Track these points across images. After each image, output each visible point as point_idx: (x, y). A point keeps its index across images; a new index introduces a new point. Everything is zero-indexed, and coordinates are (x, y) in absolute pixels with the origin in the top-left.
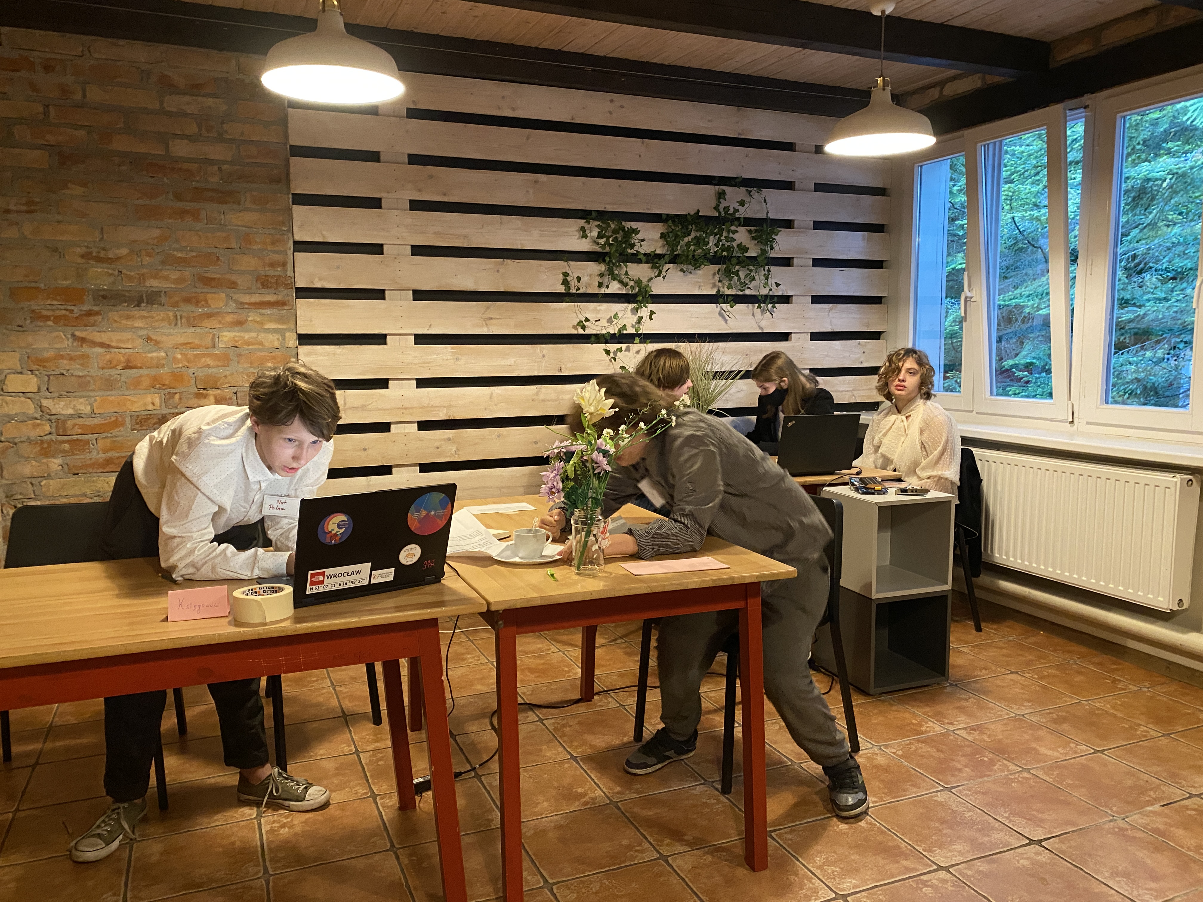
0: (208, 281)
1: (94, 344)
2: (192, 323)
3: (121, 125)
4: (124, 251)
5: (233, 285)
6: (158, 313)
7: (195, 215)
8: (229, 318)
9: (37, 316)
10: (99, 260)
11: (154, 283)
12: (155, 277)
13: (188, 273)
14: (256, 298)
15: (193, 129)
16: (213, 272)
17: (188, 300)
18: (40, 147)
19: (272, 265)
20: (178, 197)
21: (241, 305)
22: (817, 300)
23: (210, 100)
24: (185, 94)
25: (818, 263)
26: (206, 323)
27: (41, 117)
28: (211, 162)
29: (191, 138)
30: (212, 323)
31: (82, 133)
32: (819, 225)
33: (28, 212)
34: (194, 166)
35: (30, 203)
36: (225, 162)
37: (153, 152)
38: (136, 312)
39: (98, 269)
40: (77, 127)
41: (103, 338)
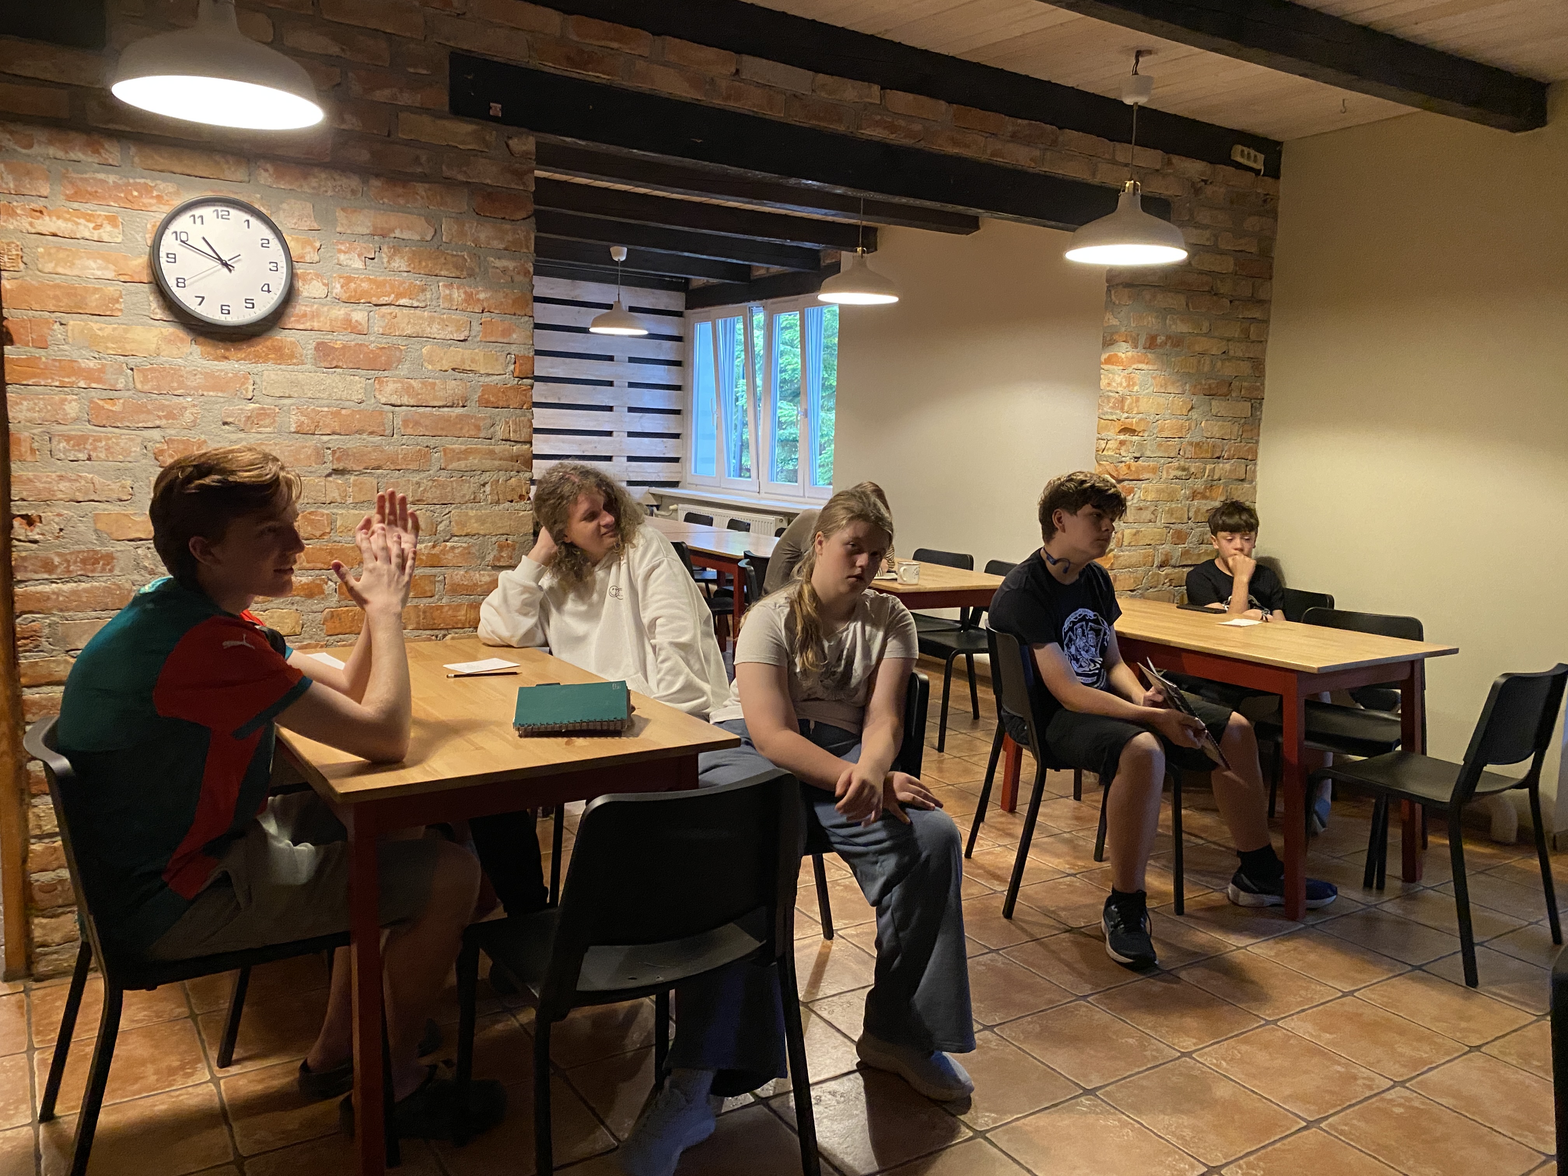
22: (631, 410)
25: (631, 385)
32: (632, 360)
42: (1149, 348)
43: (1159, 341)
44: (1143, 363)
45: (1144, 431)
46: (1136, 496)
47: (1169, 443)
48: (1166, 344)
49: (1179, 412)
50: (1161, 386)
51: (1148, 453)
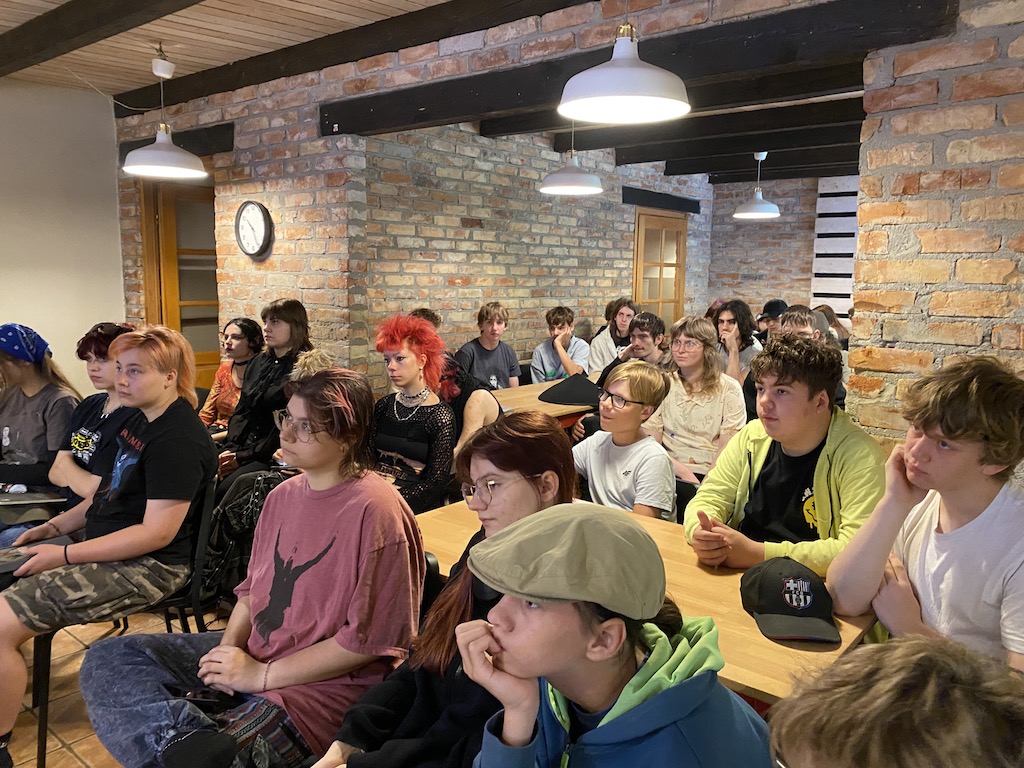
0: (781, 270)
1: (739, 294)
2: (773, 286)
4: (753, 260)
5: (790, 272)
6: (762, 283)
7: (779, 244)
8: (788, 285)
9: (724, 284)
10: (744, 263)
11: (761, 272)
12: (763, 269)
13: (774, 267)
14: (799, 277)
16: (784, 267)
17: (773, 278)
19: (807, 263)
20: (774, 238)
21: (793, 280)
23: (790, 198)
24: (781, 197)
26: (779, 287)
28: (788, 223)
30: (781, 287)
34: (781, 225)
36: (793, 222)
38: (754, 282)
39: (745, 266)
41: (743, 292)
42: (905, 192)
43: (924, 181)
44: (895, 214)
45: (900, 307)
46: (887, 394)
47: (961, 325)
48: (942, 184)
49: (980, 280)
50: (938, 244)
51: (909, 337)
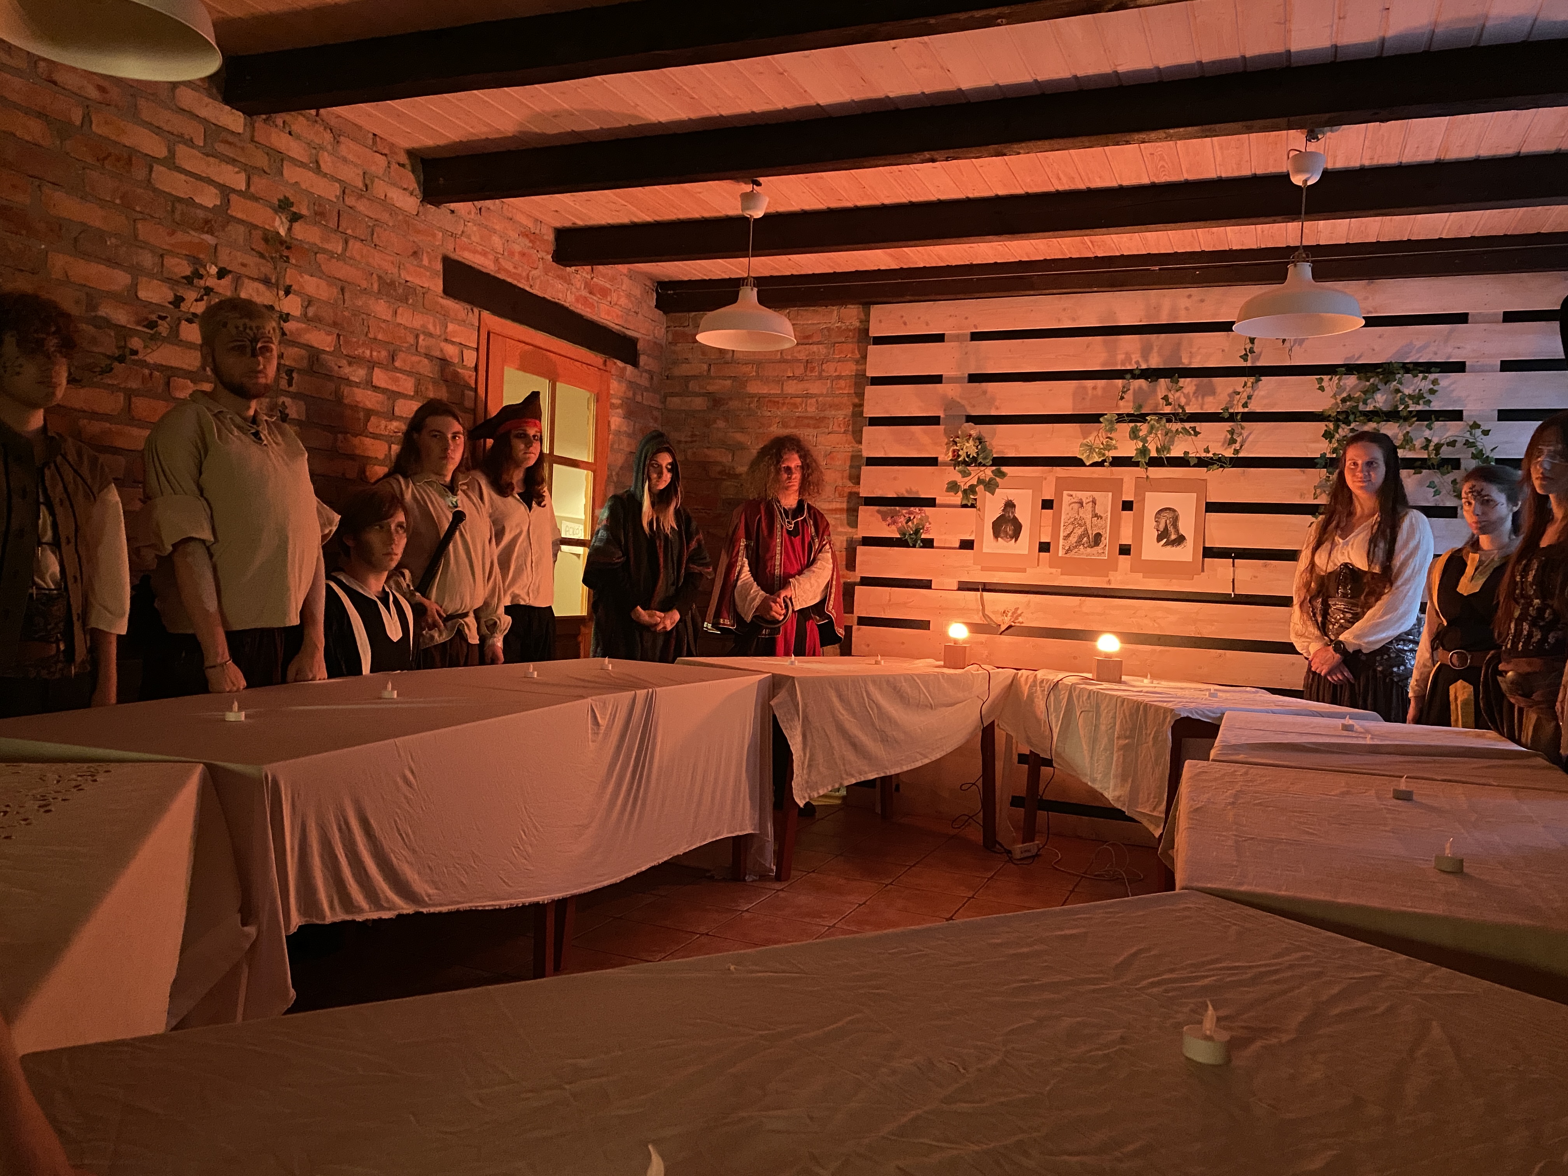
3: (754, 374)
15: (799, 371)
18: (703, 395)
23: (815, 346)
27: (705, 373)
29: (800, 379)
31: (728, 382)
32: (1507, 415)
33: (692, 442)
34: (799, 400)
35: (693, 435)
36: (821, 395)
37: (772, 392)
40: (725, 378)
